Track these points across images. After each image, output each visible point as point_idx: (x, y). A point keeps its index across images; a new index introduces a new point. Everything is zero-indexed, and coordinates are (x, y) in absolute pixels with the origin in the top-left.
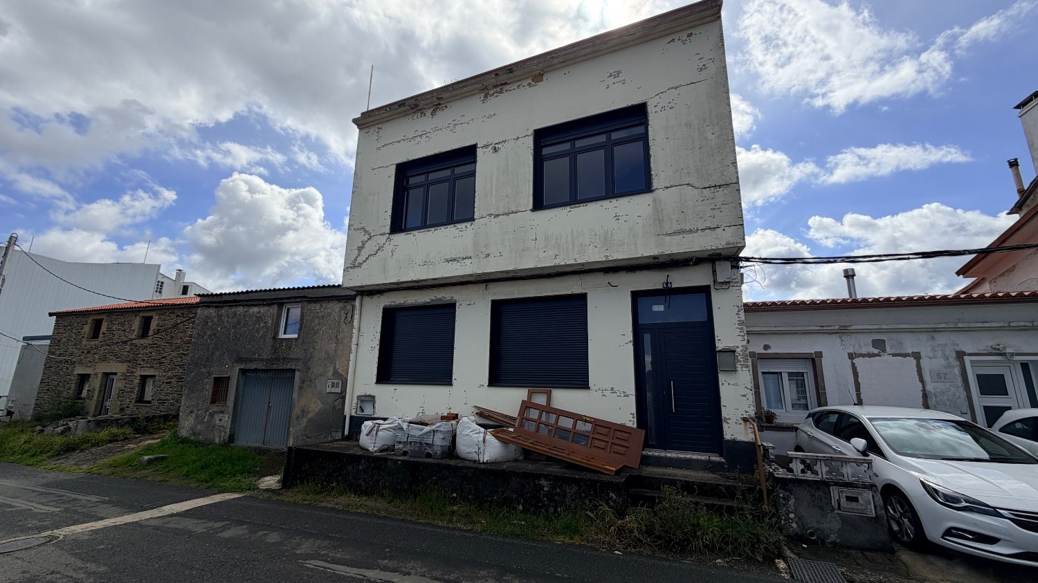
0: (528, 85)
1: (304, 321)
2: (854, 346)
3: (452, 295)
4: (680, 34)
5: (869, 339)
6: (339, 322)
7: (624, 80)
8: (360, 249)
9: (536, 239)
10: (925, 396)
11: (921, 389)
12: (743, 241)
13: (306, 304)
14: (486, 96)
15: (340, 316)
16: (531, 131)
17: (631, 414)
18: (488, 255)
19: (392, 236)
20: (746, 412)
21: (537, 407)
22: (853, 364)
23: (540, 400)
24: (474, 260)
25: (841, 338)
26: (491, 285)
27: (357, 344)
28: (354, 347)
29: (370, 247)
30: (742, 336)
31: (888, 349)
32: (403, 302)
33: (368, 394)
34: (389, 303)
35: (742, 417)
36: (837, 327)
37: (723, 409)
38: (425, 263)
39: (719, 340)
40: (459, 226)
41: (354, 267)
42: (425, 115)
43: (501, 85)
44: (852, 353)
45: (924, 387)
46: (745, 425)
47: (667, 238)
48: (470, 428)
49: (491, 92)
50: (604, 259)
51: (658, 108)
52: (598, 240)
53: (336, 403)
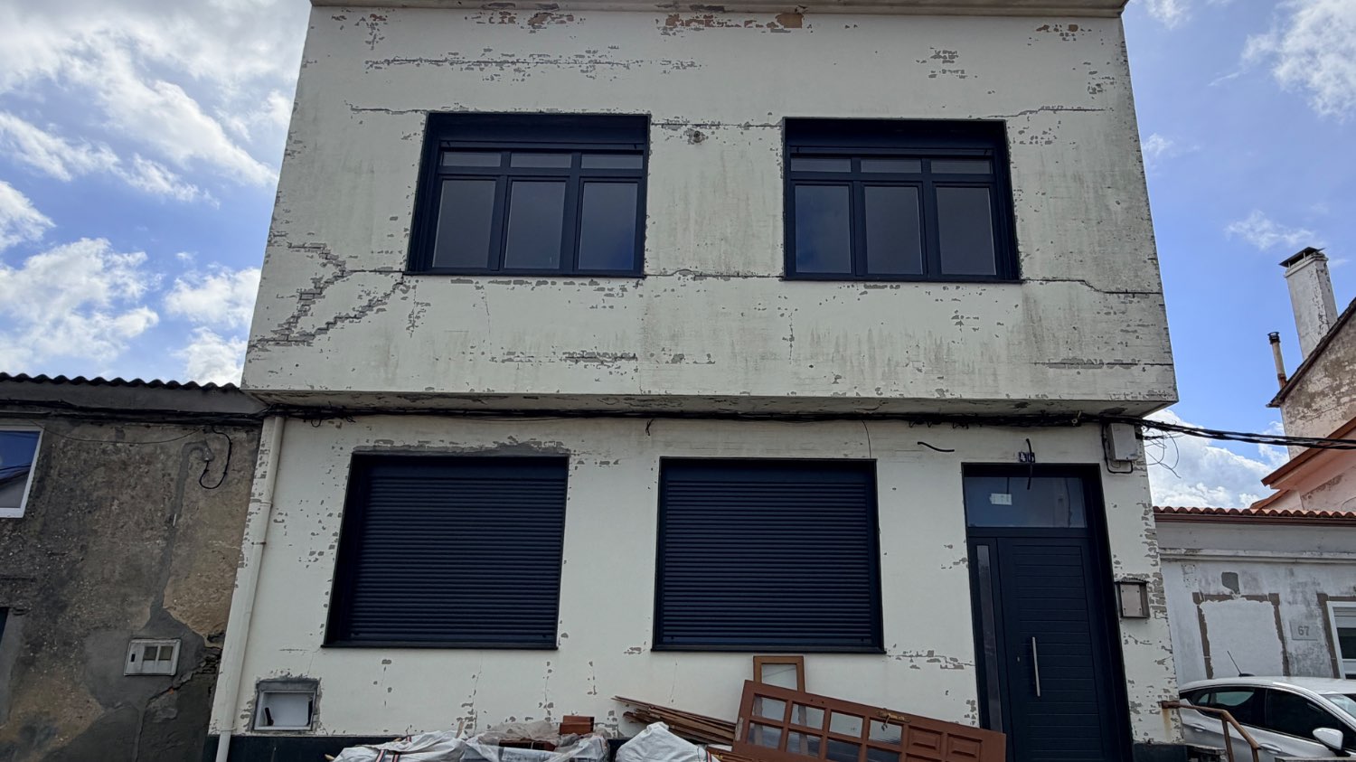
0: (769, 25)
1: (54, 473)
2: (1200, 581)
3: (558, 439)
4: (1058, 21)
5: (1217, 571)
6: (180, 485)
7: (963, 72)
8: (307, 298)
9: (792, 339)
10: (1286, 661)
11: (1281, 650)
12: (1174, 393)
13: (63, 425)
14: (672, 22)
15: (184, 467)
16: (777, 119)
17: (968, 702)
18: (681, 357)
19: (411, 281)
20: (1166, 691)
21: (777, 694)
22: (1200, 611)
23: (780, 678)
24: (643, 364)
25: (1184, 569)
26: (659, 425)
27: (264, 544)
28: (250, 551)
29: (339, 298)
30: (1152, 557)
31: (1243, 591)
32: (415, 443)
33: (295, 675)
34: (371, 444)
35: (1160, 700)
36: (1183, 551)
37: (1129, 686)
38: (510, 357)
39: (1118, 563)
40: (603, 283)
41: (285, 337)
42: (512, 20)
43: (710, 8)
44: (1197, 593)
45: (1284, 647)
46: (1166, 714)
47: (1051, 371)
48: (673, 749)
49: (684, 17)
50: (936, 396)
51: (1026, 138)
52: (922, 358)
53: (156, 704)
